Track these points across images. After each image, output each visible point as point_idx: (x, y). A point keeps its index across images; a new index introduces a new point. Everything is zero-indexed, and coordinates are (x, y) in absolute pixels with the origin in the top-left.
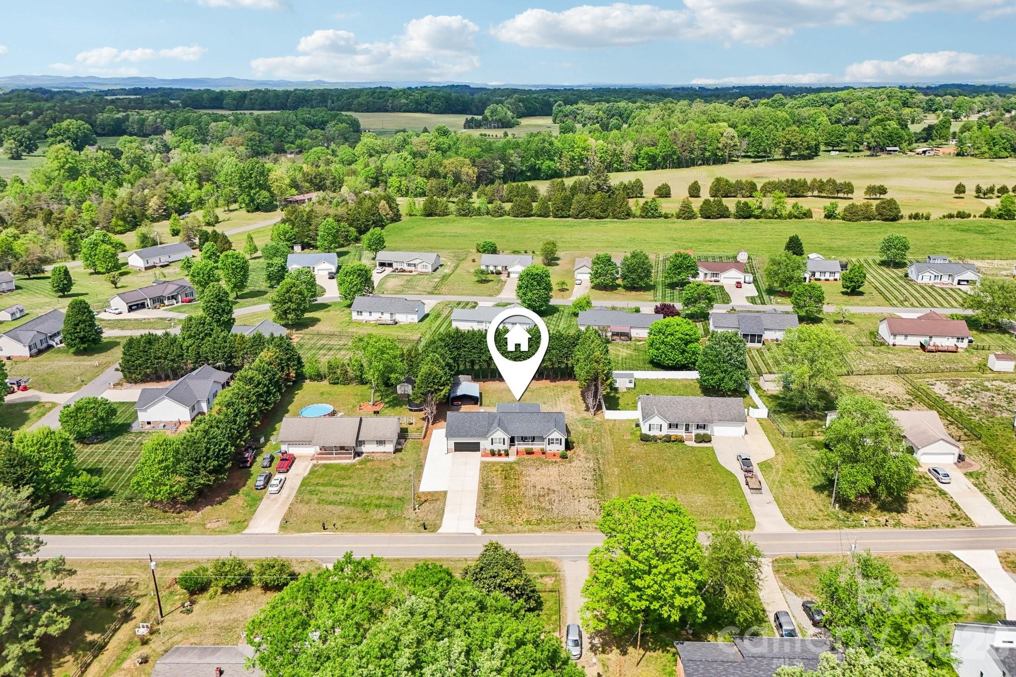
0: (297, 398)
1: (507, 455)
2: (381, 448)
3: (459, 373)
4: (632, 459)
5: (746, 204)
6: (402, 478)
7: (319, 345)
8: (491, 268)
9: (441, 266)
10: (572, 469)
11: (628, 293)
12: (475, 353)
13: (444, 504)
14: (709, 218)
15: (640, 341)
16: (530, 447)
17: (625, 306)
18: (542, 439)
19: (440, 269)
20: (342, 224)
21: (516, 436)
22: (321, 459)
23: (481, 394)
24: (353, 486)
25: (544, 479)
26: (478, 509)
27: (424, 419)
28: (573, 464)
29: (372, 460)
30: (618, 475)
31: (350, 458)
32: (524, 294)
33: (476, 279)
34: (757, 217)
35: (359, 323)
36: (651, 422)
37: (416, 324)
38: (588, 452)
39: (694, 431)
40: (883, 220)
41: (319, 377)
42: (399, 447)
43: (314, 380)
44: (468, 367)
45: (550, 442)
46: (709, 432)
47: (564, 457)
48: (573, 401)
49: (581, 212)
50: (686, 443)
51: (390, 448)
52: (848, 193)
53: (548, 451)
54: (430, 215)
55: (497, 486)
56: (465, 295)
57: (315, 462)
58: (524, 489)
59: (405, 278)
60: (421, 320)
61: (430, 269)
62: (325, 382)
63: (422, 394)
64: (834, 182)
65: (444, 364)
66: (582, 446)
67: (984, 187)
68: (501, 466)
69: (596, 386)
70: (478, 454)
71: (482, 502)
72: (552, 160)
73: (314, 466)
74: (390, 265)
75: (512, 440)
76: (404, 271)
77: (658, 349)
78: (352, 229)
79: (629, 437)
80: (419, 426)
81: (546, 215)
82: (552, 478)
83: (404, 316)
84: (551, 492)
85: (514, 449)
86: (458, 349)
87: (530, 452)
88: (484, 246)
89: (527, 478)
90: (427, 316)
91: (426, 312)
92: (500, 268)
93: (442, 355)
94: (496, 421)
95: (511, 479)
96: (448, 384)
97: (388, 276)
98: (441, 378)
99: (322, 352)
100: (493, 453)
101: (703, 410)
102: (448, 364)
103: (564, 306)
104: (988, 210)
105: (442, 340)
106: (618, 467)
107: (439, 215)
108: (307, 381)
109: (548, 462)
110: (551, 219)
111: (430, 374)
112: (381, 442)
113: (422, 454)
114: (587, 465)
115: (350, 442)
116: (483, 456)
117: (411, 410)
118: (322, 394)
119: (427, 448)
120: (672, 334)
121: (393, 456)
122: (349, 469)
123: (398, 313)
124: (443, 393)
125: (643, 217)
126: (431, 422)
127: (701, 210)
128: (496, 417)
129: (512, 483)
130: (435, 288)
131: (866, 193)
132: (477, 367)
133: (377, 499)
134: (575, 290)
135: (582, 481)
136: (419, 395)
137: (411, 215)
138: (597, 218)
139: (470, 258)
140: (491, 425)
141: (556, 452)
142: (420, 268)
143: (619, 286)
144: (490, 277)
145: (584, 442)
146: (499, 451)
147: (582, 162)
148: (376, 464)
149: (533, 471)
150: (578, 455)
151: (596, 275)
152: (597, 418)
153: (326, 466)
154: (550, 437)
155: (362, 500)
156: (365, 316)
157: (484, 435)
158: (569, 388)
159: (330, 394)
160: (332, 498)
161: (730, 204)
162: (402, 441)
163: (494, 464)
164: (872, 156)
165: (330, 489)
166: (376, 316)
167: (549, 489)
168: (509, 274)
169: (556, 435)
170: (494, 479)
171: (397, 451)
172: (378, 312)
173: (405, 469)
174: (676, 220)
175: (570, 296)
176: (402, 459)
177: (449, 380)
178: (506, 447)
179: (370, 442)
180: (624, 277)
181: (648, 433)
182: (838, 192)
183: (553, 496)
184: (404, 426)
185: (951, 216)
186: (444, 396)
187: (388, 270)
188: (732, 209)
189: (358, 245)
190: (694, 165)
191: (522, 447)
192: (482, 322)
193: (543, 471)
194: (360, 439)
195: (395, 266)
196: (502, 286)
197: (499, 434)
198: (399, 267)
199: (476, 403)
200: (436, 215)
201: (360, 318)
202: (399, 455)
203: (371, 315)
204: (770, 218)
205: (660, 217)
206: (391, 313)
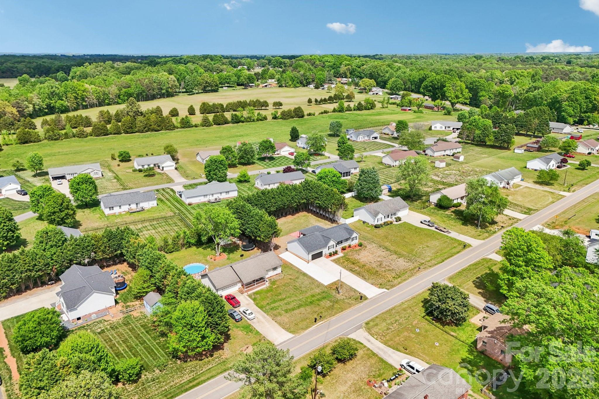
1: (337, 253)
2: (275, 272)
4: (386, 237)
5: (236, 115)
16: (343, 245)
17: (258, 173)
21: (338, 241)
22: (249, 291)
24: (290, 297)
26: (366, 281)
28: (369, 247)
29: (276, 281)
30: (392, 245)
31: (264, 284)
33: (143, 175)
34: (243, 122)
36: (377, 218)
37: (156, 207)
38: (365, 240)
46: (398, 215)
47: (361, 245)
50: (393, 223)
51: (280, 270)
52: (266, 107)
53: (352, 245)
55: (356, 269)
57: (246, 294)
61: (100, 175)
64: (259, 101)
67: (319, 100)
68: (343, 259)
70: (323, 258)
71: (362, 278)
72: (62, 100)
73: (250, 296)
75: (337, 244)
81: (119, 133)
82: (371, 256)
83: (147, 203)
84: (381, 262)
88: (122, 154)
92: (152, 166)
95: (356, 263)
100: (330, 255)
101: (392, 206)
104: (334, 109)
106: (386, 242)
107: (35, 142)
112: (275, 269)
113: (295, 269)
114: (374, 246)
115: (264, 273)
116: (327, 258)
119: (292, 265)
122: (272, 290)
123: (142, 202)
127: (214, 120)
128: (320, 235)
131: (273, 106)
133: (313, 297)
138: (156, 131)
140: (323, 239)
141: (355, 244)
146: (334, 252)
147: (83, 100)
148: (281, 281)
150: (364, 243)
153: (257, 294)
154: (353, 237)
155: (307, 301)
156: (117, 210)
157: (325, 246)
161: (228, 115)
163: (338, 259)
164: (245, 88)
166: (125, 208)
168: (162, 168)
169: (355, 235)
172: (126, 204)
174: (202, 128)
176: (289, 275)
179: (270, 270)
181: (378, 223)
182: (262, 106)
183: (385, 263)
185: (322, 113)
188: (229, 119)
190: (155, 99)
192: (207, 195)
195: (68, 177)
197: (332, 243)
201: (112, 212)
203: (120, 208)
204: (249, 122)
205: (193, 127)
206: (137, 204)
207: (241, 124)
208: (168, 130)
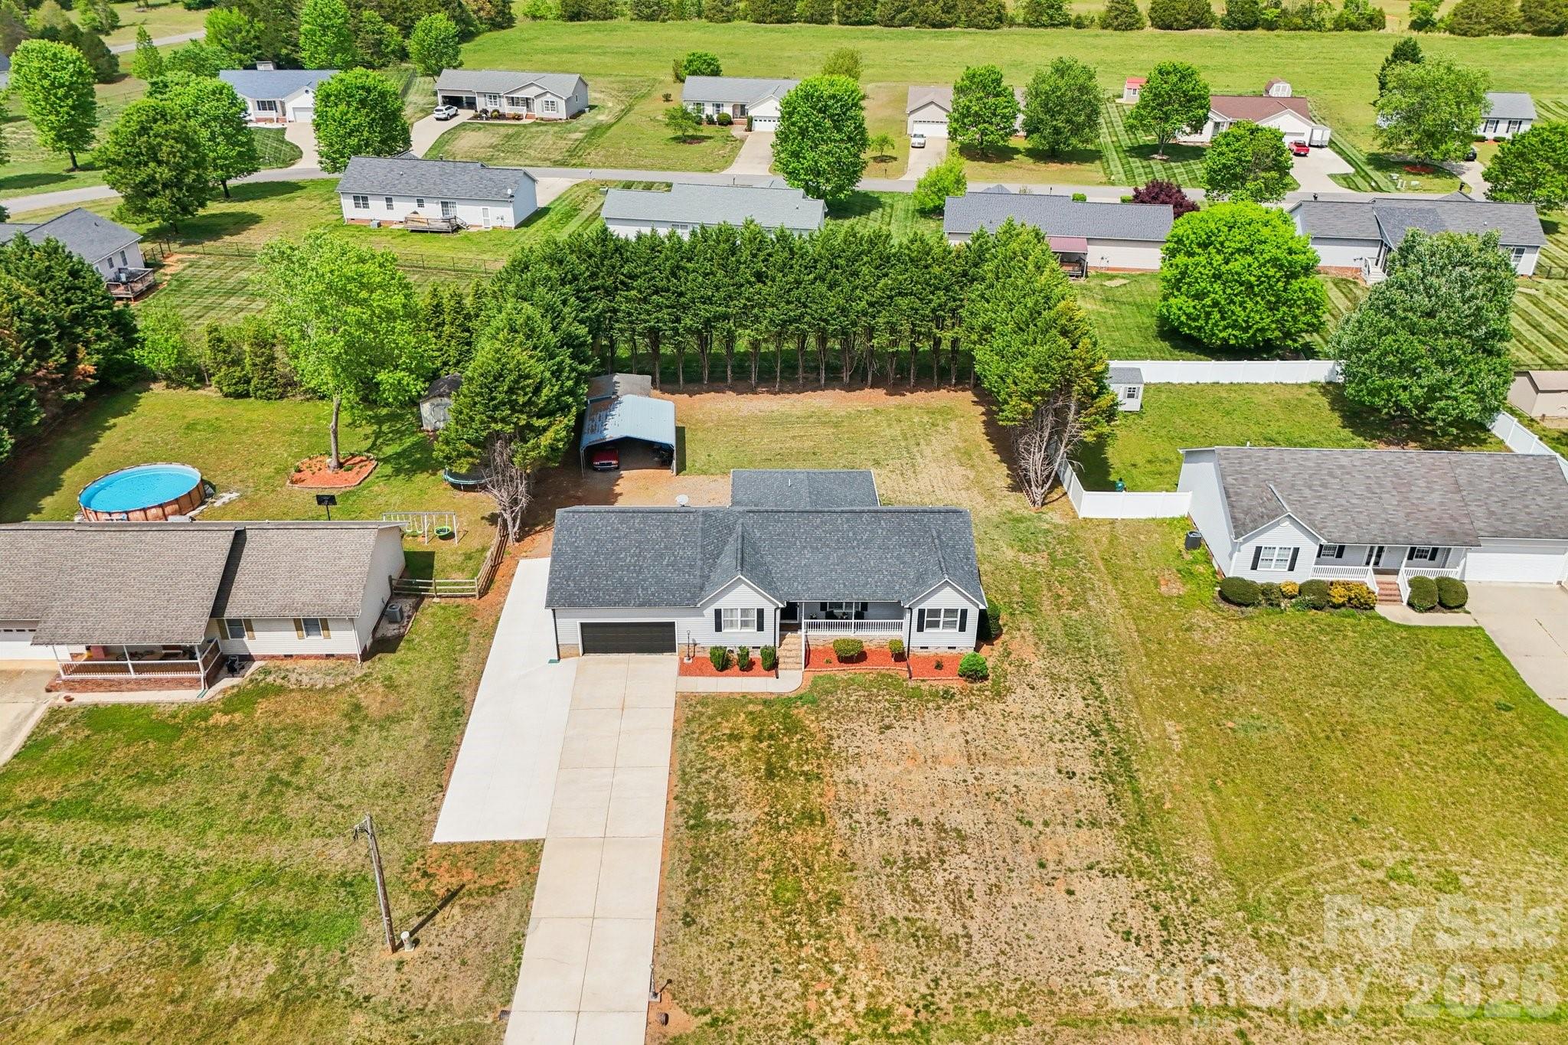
0: (107, 439)
1: (772, 664)
2: (315, 644)
3: (613, 365)
4: (1214, 685)
6: (376, 773)
7: (232, 282)
8: (709, 110)
9: (592, 107)
10: (1013, 728)
11: (1042, 166)
12: (659, 307)
13: (524, 918)
14: (1170, 27)
15: (1112, 278)
16: (850, 634)
17: (1048, 192)
18: (896, 610)
19: (588, 114)
20: (366, 14)
21: (803, 598)
22: (85, 686)
23: (680, 432)
24: (171, 819)
25: (917, 777)
26: (664, 942)
27: (493, 519)
28: (1013, 704)
29: (280, 690)
30: (1185, 754)
31: (193, 684)
32: (796, 155)
33: (670, 133)
34: (1271, 26)
35: (360, 228)
36: (1262, 540)
37: (509, 232)
38: (1053, 651)
39: (1406, 574)
40: (1535, 33)
41: (191, 375)
42: (390, 630)
43: (180, 385)
44: (641, 351)
45: (926, 620)
46: (1453, 573)
47: (975, 674)
48: (965, 456)
49: (899, 11)
50: (1381, 609)
51: (346, 641)
53: (916, 651)
54: (575, 17)
55: (739, 815)
56: (645, 167)
57: (58, 699)
58: (842, 824)
59: (503, 131)
60: (526, 223)
61: (562, 113)
62: (211, 392)
63: (476, 443)
65: (553, 339)
66: (1026, 623)
68: (752, 717)
69: (1060, 414)
70: (668, 663)
71: (679, 900)
73: (54, 716)
74: (471, 104)
75: (789, 615)
76: (501, 116)
77: (1199, 296)
78: (390, 27)
79: (1176, 588)
80: (475, 544)
81: (825, 21)
82: (944, 771)
84: (951, 844)
85: (796, 642)
86: (610, 292)
87: (854, 656)
88: (690, 62)
89: (853, 772)
90: (542, 212)
91: (541, 203)
92: (728, 110)
93: (549, 309)
94: (732, 546)
95: (790, 777)
96: (565, 409)
97: (462, 126)
98: (537, 390)
99: (233, 301)
100: (722, 662)
101: (1436, 497)
102: (568, 341)
103: (892, 195)
105: (557, 261)
106: (1175, 715)
107: (596, 18)
108: (158, 388)
109: (917, 693)
110: (834, 27)
111: (499, 377)
112: (310, 625)
113: (467, 661)
114: (1061, 706)
115: (192, 628)
116: (685, 671)
117: (456, 486)
118: (191, 427)
119: (490, 634)
120: (1248, 251)
121: (360, 669)
122: (179, 730)
123: (464, 202)
124: (546, 440)
125: (1030, 25)
126: (513, 530)
128: (731, 530)
129: (794, 794)
130: (572, 153)
132: (667, 349)
133: (253, 885)
134: (911, 161)
135: (1058, 786)
136: (463, 447)
137: (534, 17)
138: (934, 26)
139: (659, 94)
140: (712, 558)
141: (943, 651)
142: (539, 110)
143: (1017, 151)
144: (706, 130)
145: (1030, 606)
146: (744, 653)
148: (293, 705)
149: (867, 736)
150: (1022, 665)
151: (962, 119)
152: (1054, 516)
153: (95, 717)
154: (927, 605)
155: (190, 894)
156: (377, 210)
157: (691, 601)
158: (947, 412)
159: (217, 430)
160: (71, 882)
162: (406, 605)
163: (726, 705)
165: (75, 834)
166: (403, 210)
167: (940, 828)
168: (750, 121)
169: (947, 598)
170: (728, 777)
171: (379, 646)
172: (409, 200)
173: (396, 731)
174: (1101, 32)
175: (903, 172)
176: (390, 685)
177: (571, 392)
178: (767, 638)
179: (272, 622)
180: (1032, 129)
181: (1249, 576)
183: (962, 865)
184: (423, 545)
186: (553, 449)
187: (465, 114)
189: (405, 65)
191: (826, 636)
193: (908, 736)
194: (232, 612)
195: (481, 103)
196: (735, 151)
197: (744, 597)
198: (490, 108)
199: (665, 464)
200: (588, 17)
201: (361, 214)
202: (386, 663)
203: (390, 207)
204: (1297, 28)
205: (1067, 24)
206: (444, 204)
207: (1259, 32)
208: (977, 26)
